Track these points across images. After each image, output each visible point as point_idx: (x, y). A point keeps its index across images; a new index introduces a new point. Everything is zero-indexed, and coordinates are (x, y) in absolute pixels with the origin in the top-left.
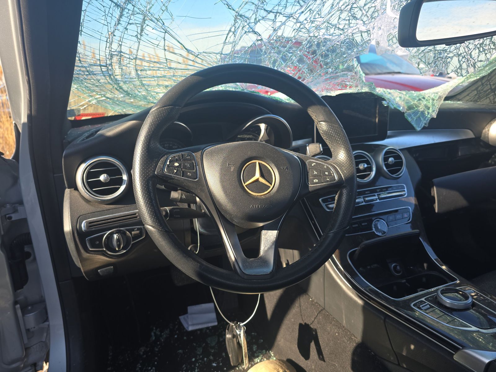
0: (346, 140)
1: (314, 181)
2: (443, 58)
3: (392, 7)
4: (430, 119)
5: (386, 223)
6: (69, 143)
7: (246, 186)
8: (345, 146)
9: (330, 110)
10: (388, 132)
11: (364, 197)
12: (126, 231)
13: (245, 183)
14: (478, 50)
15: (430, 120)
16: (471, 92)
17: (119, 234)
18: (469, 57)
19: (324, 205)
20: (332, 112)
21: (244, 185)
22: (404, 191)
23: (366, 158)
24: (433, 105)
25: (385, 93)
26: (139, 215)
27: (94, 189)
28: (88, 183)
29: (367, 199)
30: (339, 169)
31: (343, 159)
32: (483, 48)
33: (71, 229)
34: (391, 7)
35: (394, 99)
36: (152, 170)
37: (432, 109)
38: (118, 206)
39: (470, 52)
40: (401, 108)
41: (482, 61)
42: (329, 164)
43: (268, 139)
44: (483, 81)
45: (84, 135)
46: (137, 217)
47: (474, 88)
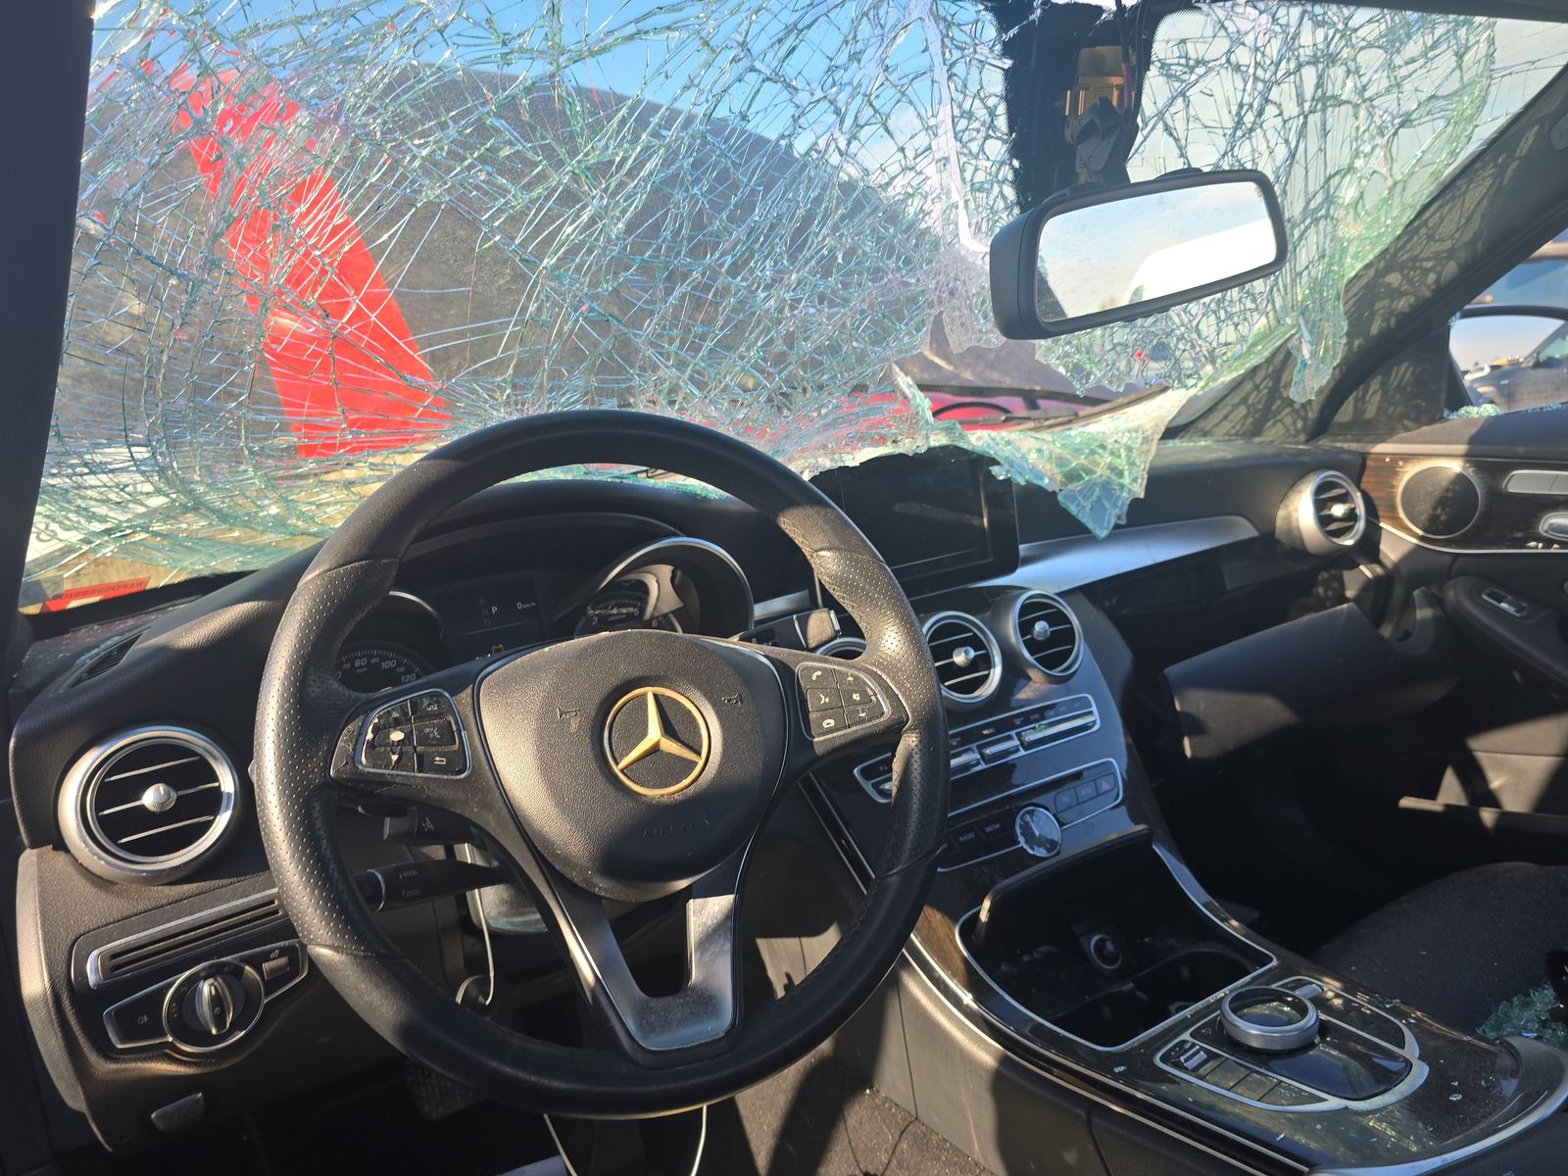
0: (899, 593)
1: (825, 725)
2: (1127, 346)
3: (973, 228)
4: (1128, 502)
5: (1055, 816)
6: (32, 694)
7: (622, 771)
8: (896, 612)
9: (841, 515)
10: (1021, 547)
11: (980, 748)
12: (242, 965)
13: (617, 764)
14: (1213, 316)
15: (1130, 505)
16: (1232, 411)
17: (216, 980)
18: (1195, 336)
19: (868, 786)
20: (846, 521)
21: (617, 770)
22: (1091, 713)
23: (970, 631)
24: (1132, 464)
25: (997, 444)
26: (281, 906)
27: (124, 840)
28: (103, 822)
29: (988, 751)
30: (888, 681)
31: (897, 650)
32: (1226, 311)
33: (47, 985)
34: (970, 226)
35: (1024, 457)
36: (318, 766)
37: (1130, 473)
38: (208, 883)
39: (1194, 323)
40: (1047, 481)
41: (1229, 344)
42: (860, 669)
43: (682, 605)
44: (1258, 379)
45: (78, 662)
46: (277, 912)
47: (1236, 398)
